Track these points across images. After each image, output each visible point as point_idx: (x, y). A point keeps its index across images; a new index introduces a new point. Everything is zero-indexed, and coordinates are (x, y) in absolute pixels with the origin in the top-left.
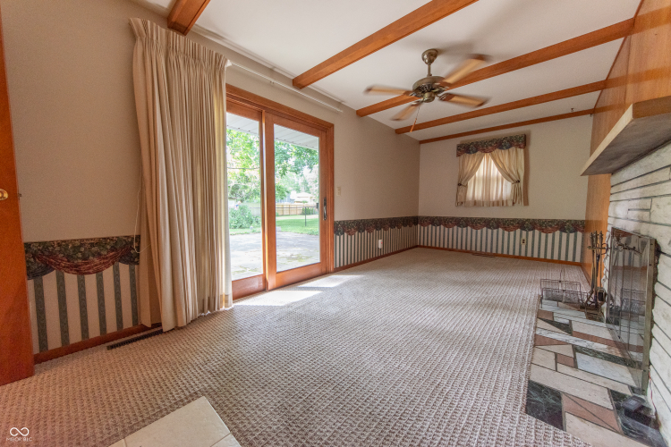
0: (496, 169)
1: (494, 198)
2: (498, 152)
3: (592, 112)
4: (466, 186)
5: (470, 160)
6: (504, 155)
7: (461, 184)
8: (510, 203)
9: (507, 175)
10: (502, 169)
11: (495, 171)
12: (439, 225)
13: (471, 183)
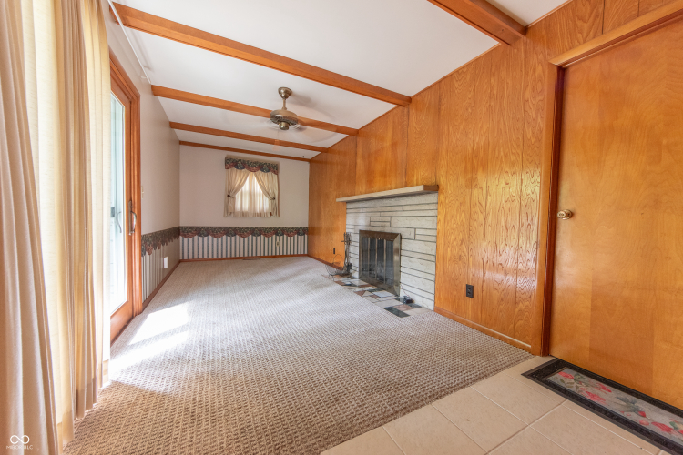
0: (258, 187)
1: (258, 211)
2: (259, 172)
3: (310, 161)
4: (234, 198)
5: (237, 175)
6: (265, 176)
7: (230, 196)
8: (269, 215)
9: (267, 193)
10: (262, 187)
11: (258, 189)
12: (207, 235)
13: (238, 196)
